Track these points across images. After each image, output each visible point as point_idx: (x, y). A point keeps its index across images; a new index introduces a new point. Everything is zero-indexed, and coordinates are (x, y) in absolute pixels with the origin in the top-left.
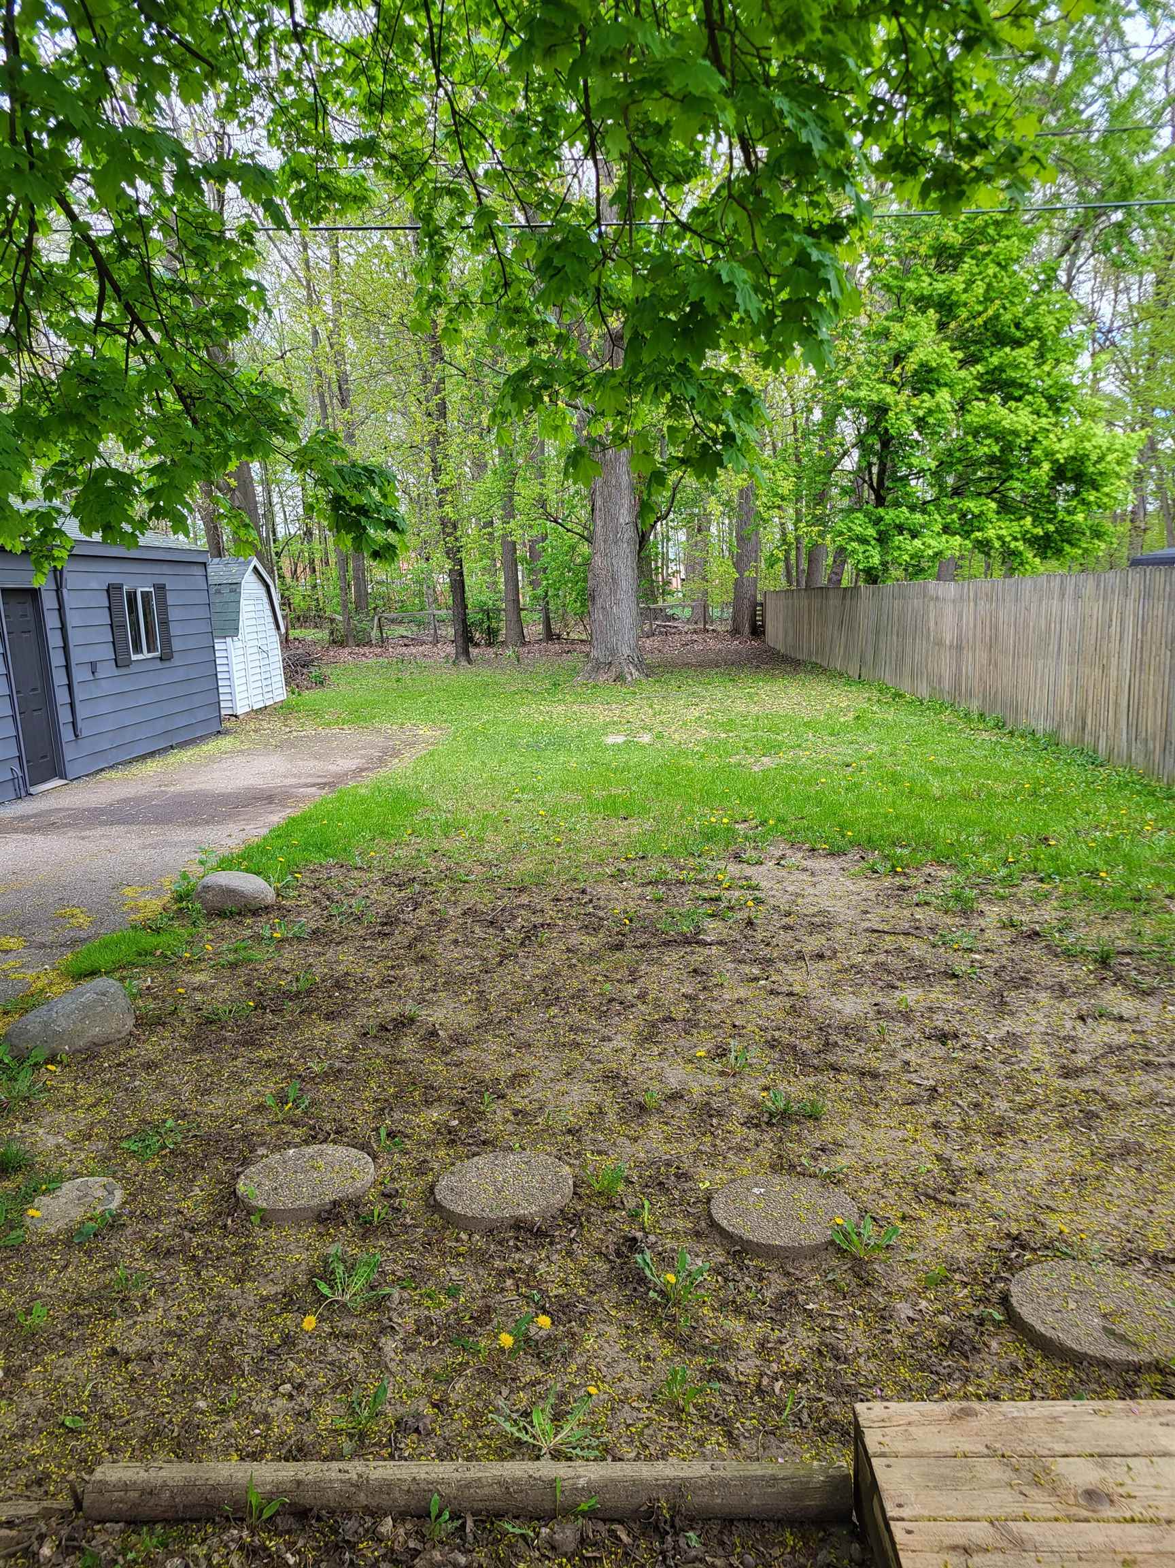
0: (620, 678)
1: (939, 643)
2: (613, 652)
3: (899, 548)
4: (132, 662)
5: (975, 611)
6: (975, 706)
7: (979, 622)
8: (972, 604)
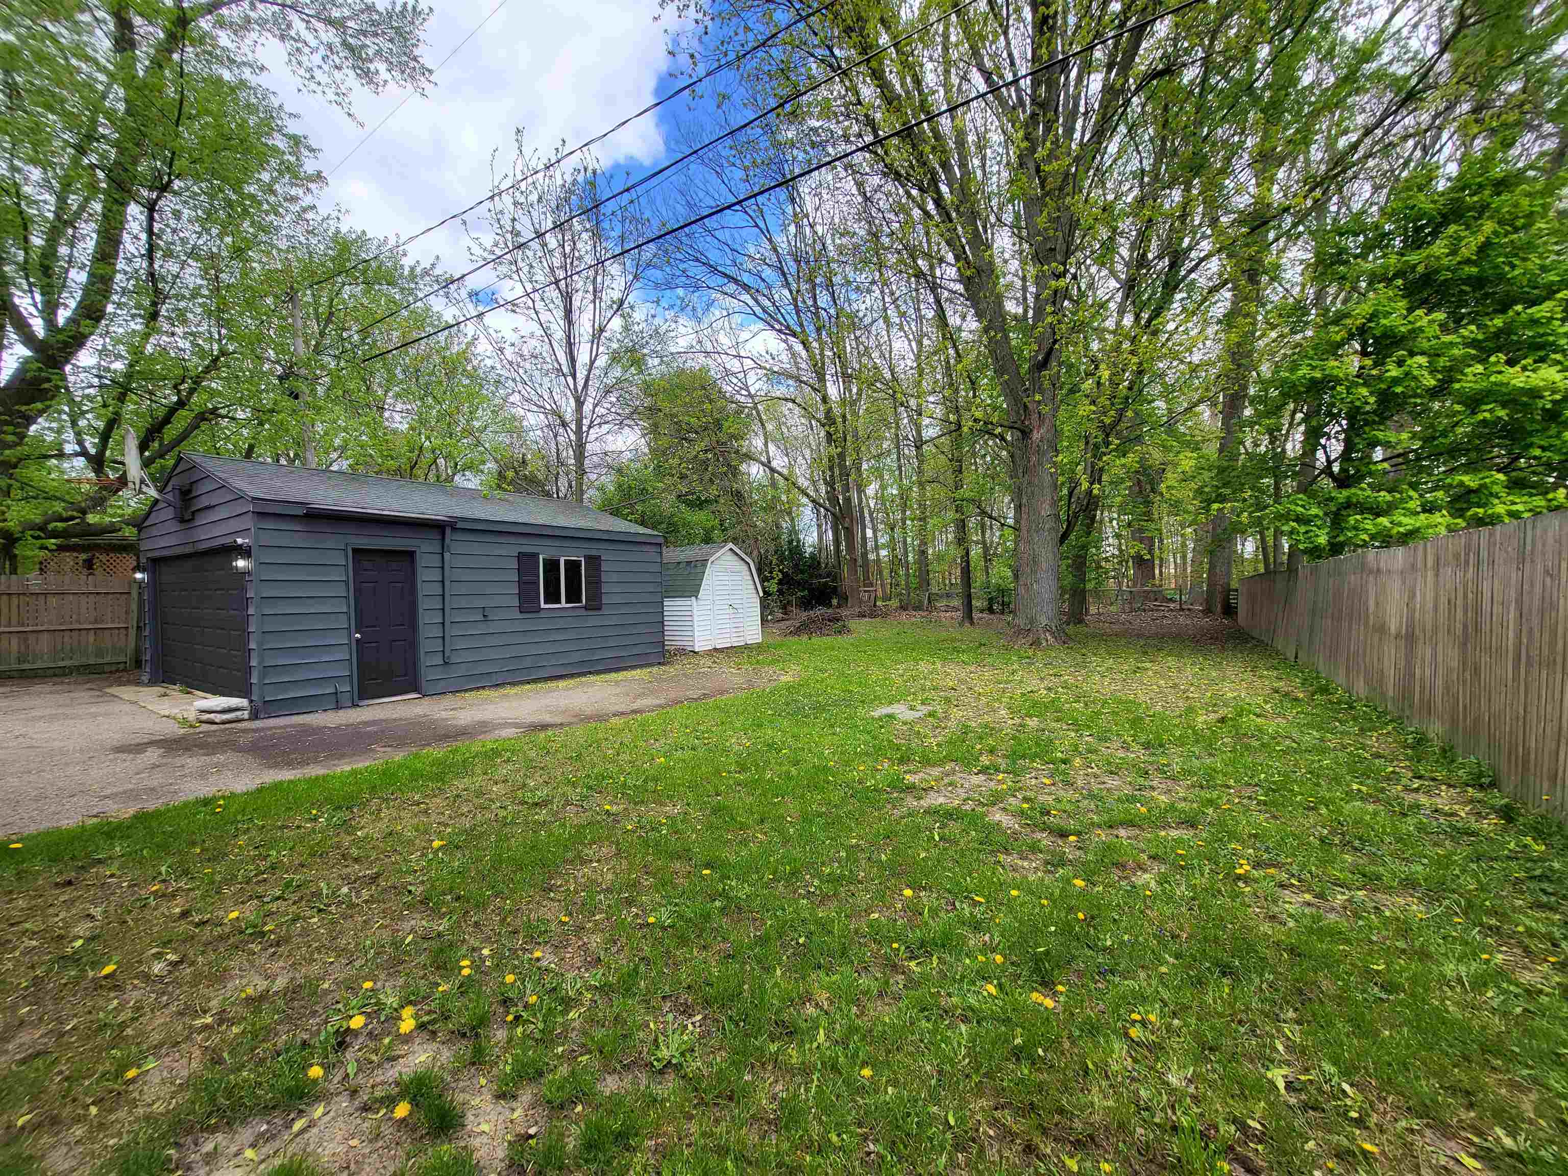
0: (1036, 643)
1: (1382, 629)
2: (1032, 621)
3: (1355, 528)
4: (540, 610)
5: (1437, 583)
6: (1436, 729)
7: (1443, 600)
8: (1430, 574)
